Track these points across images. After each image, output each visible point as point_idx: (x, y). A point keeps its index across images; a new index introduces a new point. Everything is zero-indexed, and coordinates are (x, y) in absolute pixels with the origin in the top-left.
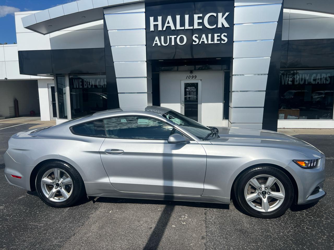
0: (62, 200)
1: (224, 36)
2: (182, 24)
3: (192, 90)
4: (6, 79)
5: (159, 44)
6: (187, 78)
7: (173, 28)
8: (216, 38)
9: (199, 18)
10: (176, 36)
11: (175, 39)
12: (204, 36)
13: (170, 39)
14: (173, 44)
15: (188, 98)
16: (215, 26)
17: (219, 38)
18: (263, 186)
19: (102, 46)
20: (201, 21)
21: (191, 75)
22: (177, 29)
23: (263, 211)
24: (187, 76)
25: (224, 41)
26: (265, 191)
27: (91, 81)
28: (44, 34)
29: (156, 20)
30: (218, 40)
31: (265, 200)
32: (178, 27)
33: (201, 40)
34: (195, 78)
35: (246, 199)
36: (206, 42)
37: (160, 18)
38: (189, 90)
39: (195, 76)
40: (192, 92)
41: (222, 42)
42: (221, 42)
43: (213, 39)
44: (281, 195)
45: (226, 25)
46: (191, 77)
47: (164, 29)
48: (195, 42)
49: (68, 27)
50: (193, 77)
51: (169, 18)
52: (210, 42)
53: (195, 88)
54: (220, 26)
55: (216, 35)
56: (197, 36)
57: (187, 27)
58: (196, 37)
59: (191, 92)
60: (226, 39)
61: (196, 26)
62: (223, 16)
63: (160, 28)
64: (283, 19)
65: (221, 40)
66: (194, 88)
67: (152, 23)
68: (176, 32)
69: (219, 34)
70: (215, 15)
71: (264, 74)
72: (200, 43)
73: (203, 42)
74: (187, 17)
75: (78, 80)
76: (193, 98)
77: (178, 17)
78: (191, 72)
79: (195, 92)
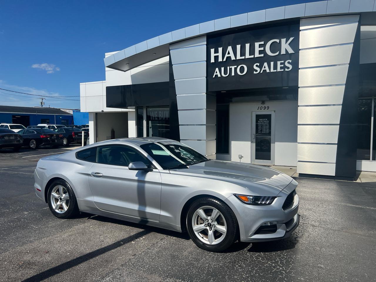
0: (63, 212)
1: (289, 63)
2: (243, 53)
3: (265, 122)
4: (103, 111)
5: (219, 76)
6: (258, 109)
7: (233, 58)
8: (279, 66)
9: (260, 46)
10: (236, 66)
11: (236, 69)
12: (266, 64)
13: (231, 69)
14: (233, 74)
15: (259, 131)
16: (277, 53)
17: (283, 66)
18: (209, 218)
19: (167, 80)
20: (262, 49)
21: (263, 106)
22: (237, 59)
23: (208, 243)
24: (259, 107)
25: (288, 68)
26: (210, 223)
27: (165, 113)
28: (125, 71)
29: (216, 51)
30: (281, 68)
31: (210, 233)
32: (239, 57)
33: (263, 69)
34: (267, 109)
35: (194, 229)
36: (268, 71)
37: (220, 49)
38: (261, 123)
39: (268, 107)
40: (265, 124)
41: (286, 70)
42: (284, 70)
43: (275, 67)
44: (223, 229)
45: (291, 51)
46: (263, 108)
47: (225, 60)
48: (256, 71)
49: (143, 64)
50: (265, 108)
51: (230, 49)
52: (272, 70)
53: (268, 120)
54: (283, 52)
55: (279, 63)
56: (258, 64)
57: (248, 56)
58: (257, 66)
59: (263, 124)
60: (291, 67)
61: (257, 55)
62: (286, 42)
63: (220, 59)
64: (361, 39)
65: (285, 67)
66: (266, 119)
67: (213, 55)
68: (237, 62)
69: (283, 62)
70: (278, 41)
71: (333, 105)
72: (262, 72)
73: (265, 71)
74: (247, 46)
75: (154, 112)
76: (265, 131)
77: (238, 47)
78: (263, 102)
79: (268, 124)
